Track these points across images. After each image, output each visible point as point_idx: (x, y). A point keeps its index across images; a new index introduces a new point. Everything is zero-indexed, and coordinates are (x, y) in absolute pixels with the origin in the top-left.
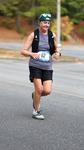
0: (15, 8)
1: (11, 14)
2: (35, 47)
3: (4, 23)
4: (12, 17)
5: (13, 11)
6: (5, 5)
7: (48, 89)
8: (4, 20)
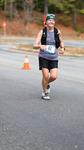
0: (71, 6)
2: (44, 41)
4: (68, 15)
7: (54, 75)
8: (61, 18)
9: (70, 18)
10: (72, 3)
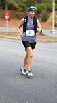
0: (24, 5)
1: (21, 9)
3: (16, 15)
4: (22, 11)
5: (23, 7)
6: (17, 2)
8: (17, 13)
9: (22, 13)
10: (24, 3)
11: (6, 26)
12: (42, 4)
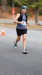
11: (13, 19)
12: (40, 3)
